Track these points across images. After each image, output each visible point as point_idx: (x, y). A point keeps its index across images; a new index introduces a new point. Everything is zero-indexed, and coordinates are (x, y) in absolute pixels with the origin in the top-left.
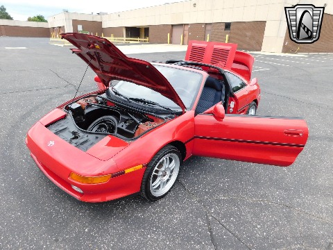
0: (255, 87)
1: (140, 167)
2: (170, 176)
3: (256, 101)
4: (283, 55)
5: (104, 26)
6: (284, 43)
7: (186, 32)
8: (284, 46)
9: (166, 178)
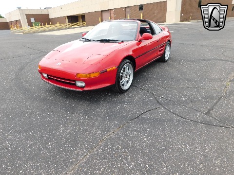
0: (168, 34)
1: (114, 68)
2: (129, 79)
3: (169, 41)
4: (181, 23)
5: (50, 17)
6: (181, 15)
7: (112, 15)
8: (181, 16)
9: (127, 79)
